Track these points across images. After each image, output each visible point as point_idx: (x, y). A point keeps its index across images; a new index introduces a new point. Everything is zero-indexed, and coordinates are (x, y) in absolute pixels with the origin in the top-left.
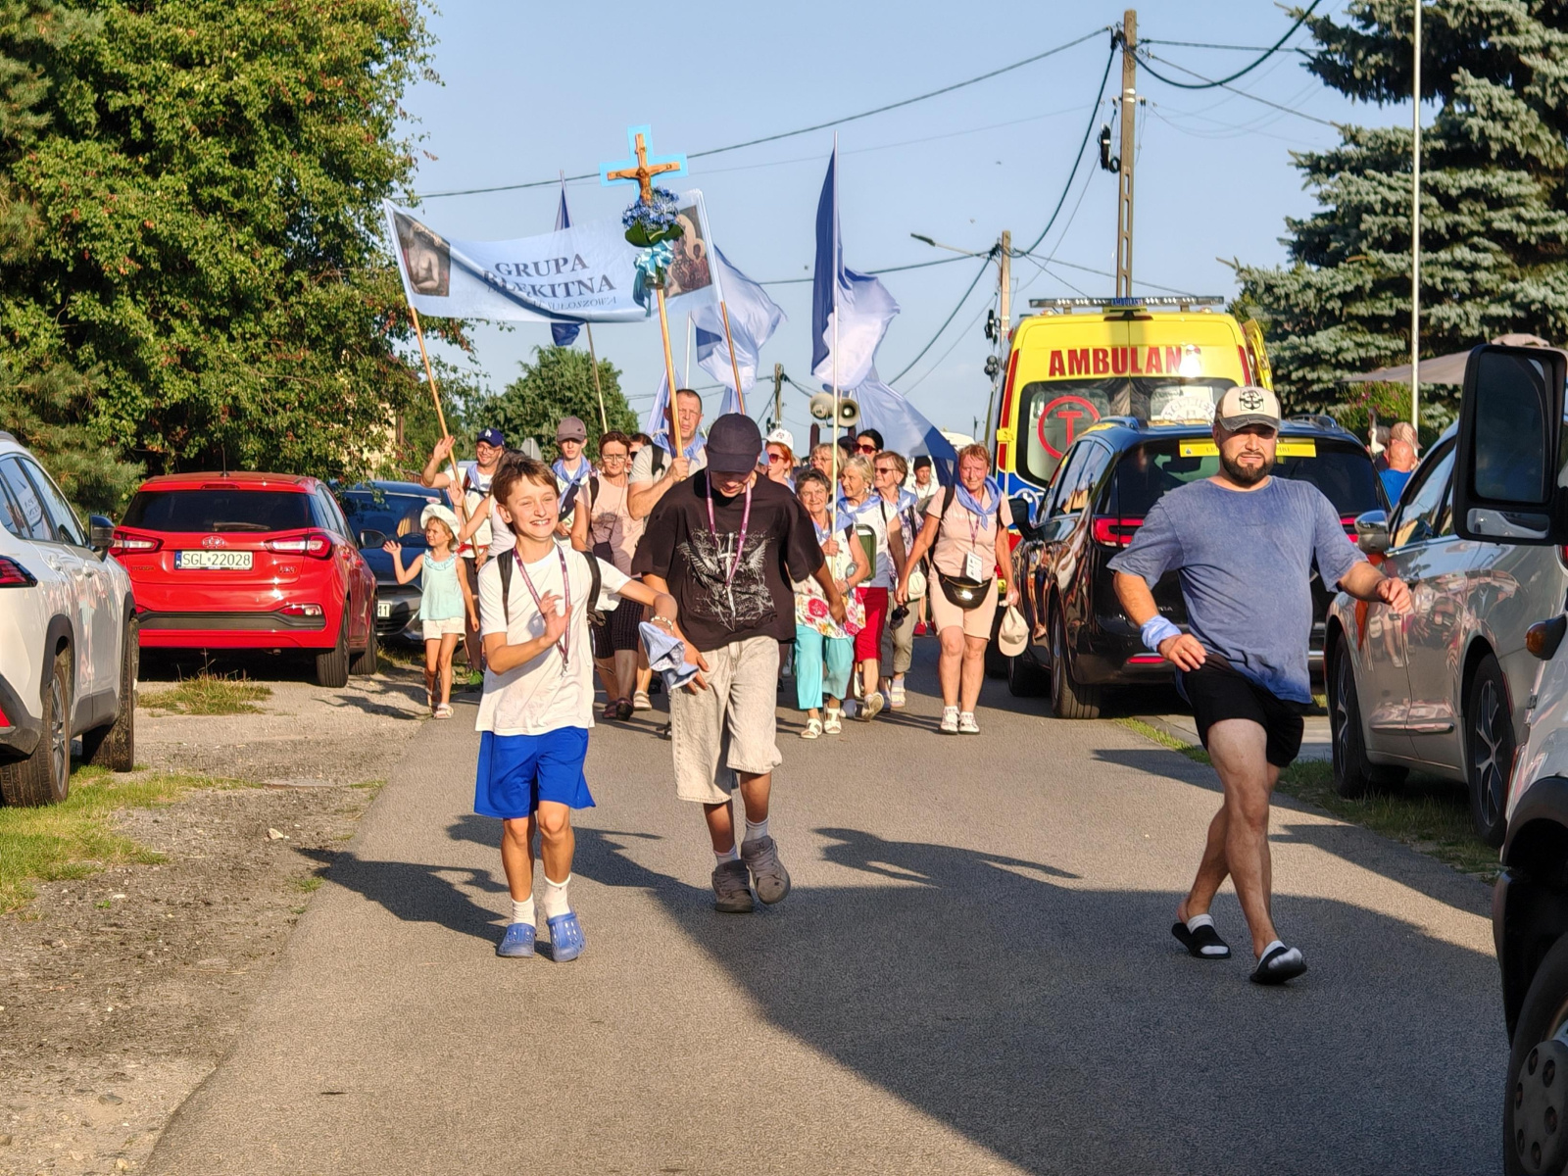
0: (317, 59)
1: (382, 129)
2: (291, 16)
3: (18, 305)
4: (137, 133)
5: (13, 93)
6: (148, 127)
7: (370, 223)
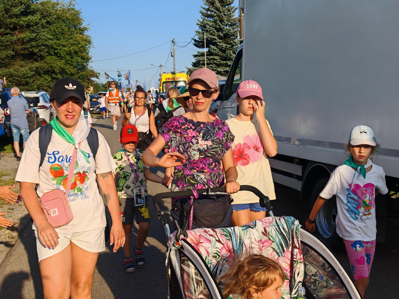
0: (80, 46)
1: (88, 53)
2: (76, 41)
3: (46, 75)
4: (59, 55)
5: (44, 51)
6: (60, 54)
7: (87, 65)
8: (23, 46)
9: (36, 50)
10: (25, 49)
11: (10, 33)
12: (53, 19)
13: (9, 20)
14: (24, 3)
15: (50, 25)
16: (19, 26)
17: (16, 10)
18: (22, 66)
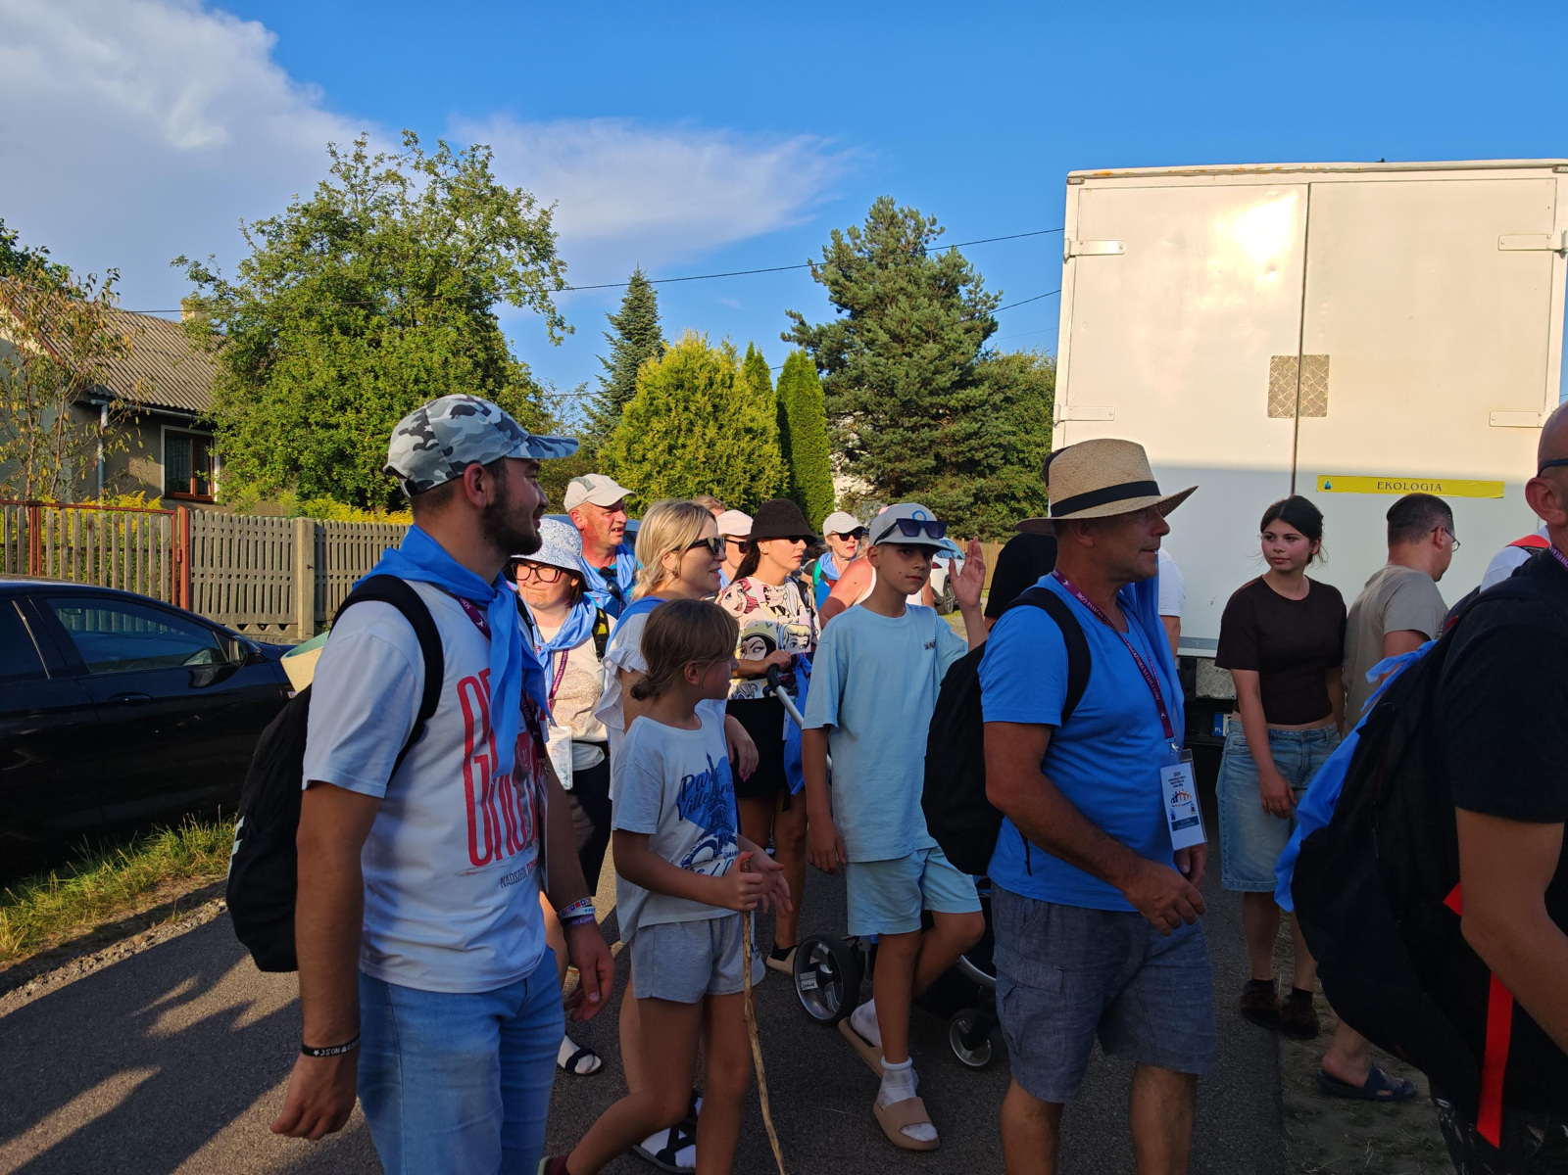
8: (955, 449)
9: (980, 455)
10: (958, 453)
11: (929, 425)
12: (1019, 393)
13: (928, 399)
14: (959, 364)
15: (1013, 403)
16: (948, 408)
17: (944, 379)
18: (952, 486)
